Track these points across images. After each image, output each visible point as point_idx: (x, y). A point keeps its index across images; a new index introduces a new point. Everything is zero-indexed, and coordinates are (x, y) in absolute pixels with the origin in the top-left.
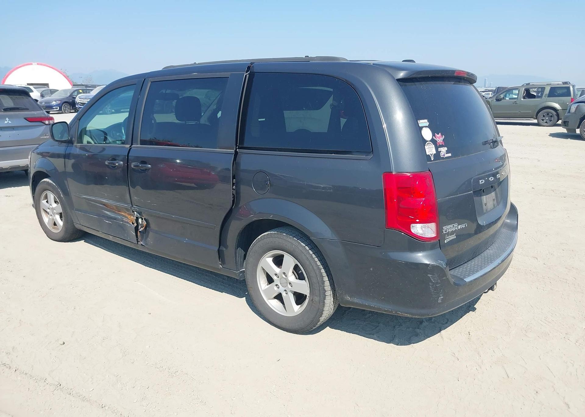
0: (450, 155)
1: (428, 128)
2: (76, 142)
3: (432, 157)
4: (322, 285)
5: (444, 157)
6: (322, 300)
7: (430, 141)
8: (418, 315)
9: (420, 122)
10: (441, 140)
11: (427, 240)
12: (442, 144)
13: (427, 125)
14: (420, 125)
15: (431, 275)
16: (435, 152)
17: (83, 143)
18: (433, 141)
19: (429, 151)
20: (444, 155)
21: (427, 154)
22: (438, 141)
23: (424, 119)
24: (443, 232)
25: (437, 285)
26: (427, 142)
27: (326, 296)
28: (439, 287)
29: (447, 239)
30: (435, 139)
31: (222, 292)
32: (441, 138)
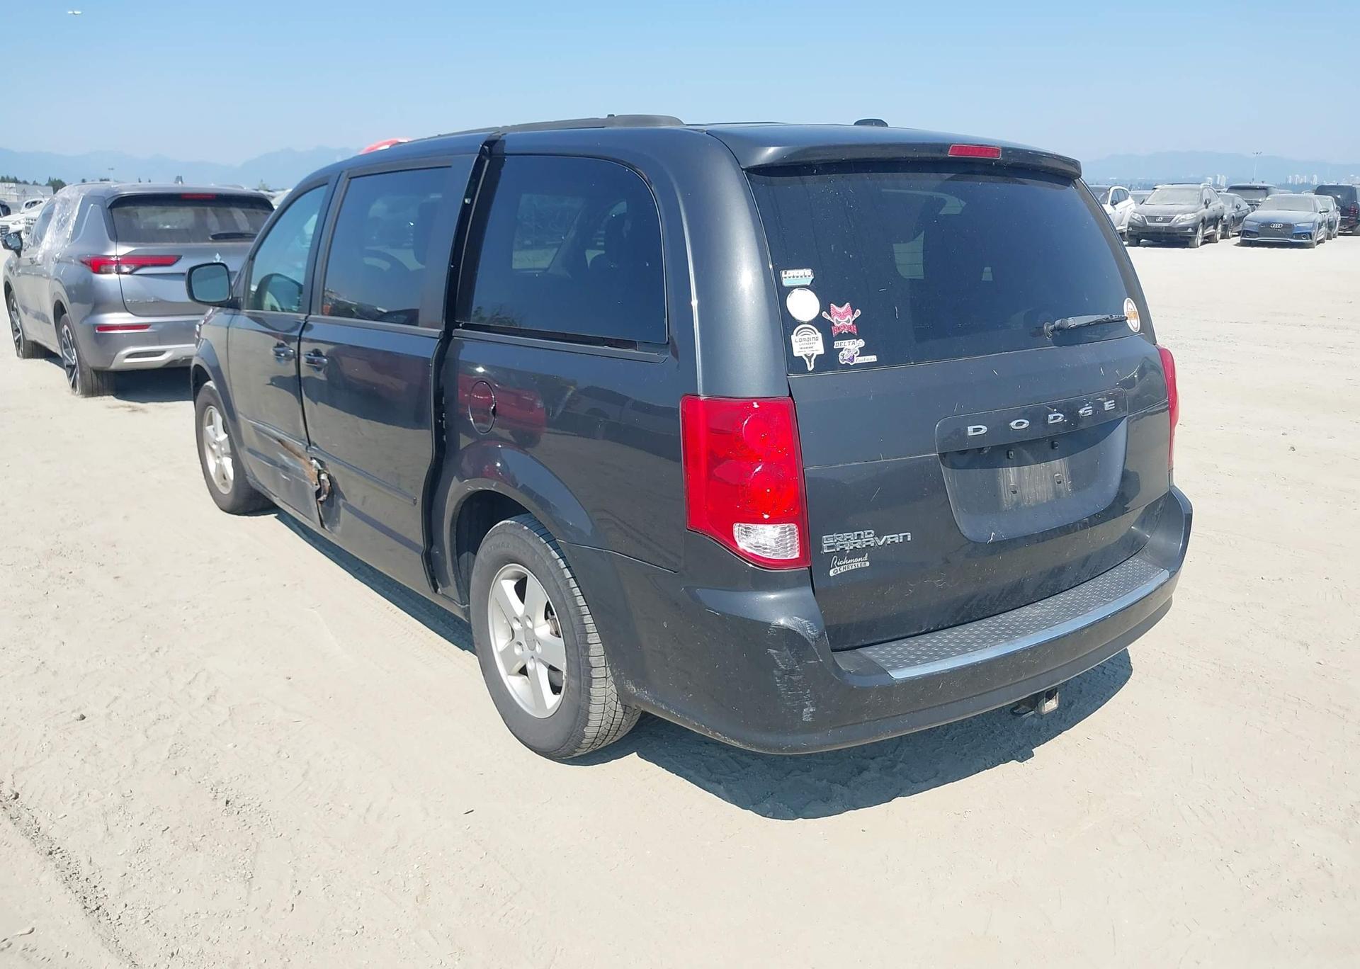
0: (873, 358)
1: (808, 290)
2: (245, 307)
3: (810, 362)
4: (585, 652)
5: (852, 364)
6: (584, 689)
7: (809, 323)
8: (758, 746)
9: (787, 276)
10: (848, 321)
11: (780, 566)
12: (849, 332)
13: (809, 284)
14: (786, 283)
15: (775, 651)
16: (821, 351)
17: (262, 309)
18: (820, 323)
19: (802, 346)
20: (852, 359)
21: (796, 354)
22: (839, 322)
23: (802, 268)
24: (821, 548)
25: (793, 678)
26: (799, 325)
27: (594, 680)
28: (799, 681)
29: (838, 568)
30: (829, 318)
31: (463, 650)
32: (849, 317)
